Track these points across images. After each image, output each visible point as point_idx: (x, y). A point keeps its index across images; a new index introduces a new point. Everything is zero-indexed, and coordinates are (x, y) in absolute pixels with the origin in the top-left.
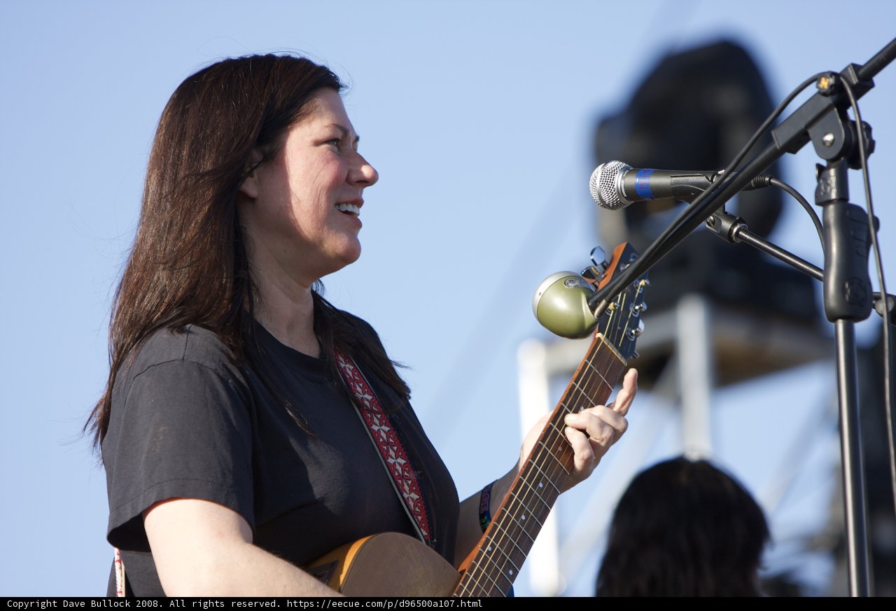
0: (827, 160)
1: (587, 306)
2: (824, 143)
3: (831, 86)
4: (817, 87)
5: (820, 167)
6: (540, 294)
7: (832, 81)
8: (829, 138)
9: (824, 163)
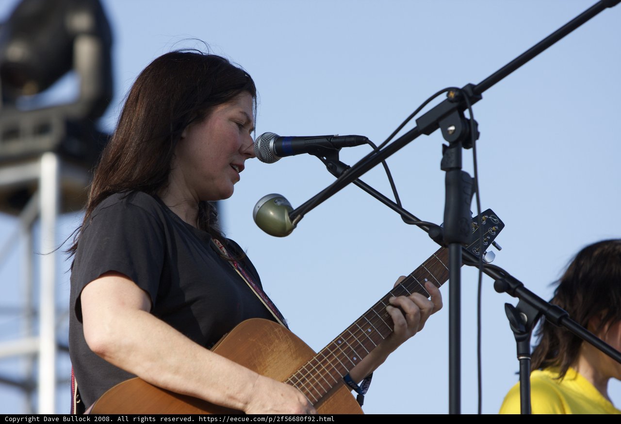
0: (450, 142)
1: (288, 217)
2: (448, 131)
3: (456, 97)
4: (448, 95)
5: (444, 146)
6: (259, 207)
7: (457, 93)
8: (452, 128)
9: (447, 144)
